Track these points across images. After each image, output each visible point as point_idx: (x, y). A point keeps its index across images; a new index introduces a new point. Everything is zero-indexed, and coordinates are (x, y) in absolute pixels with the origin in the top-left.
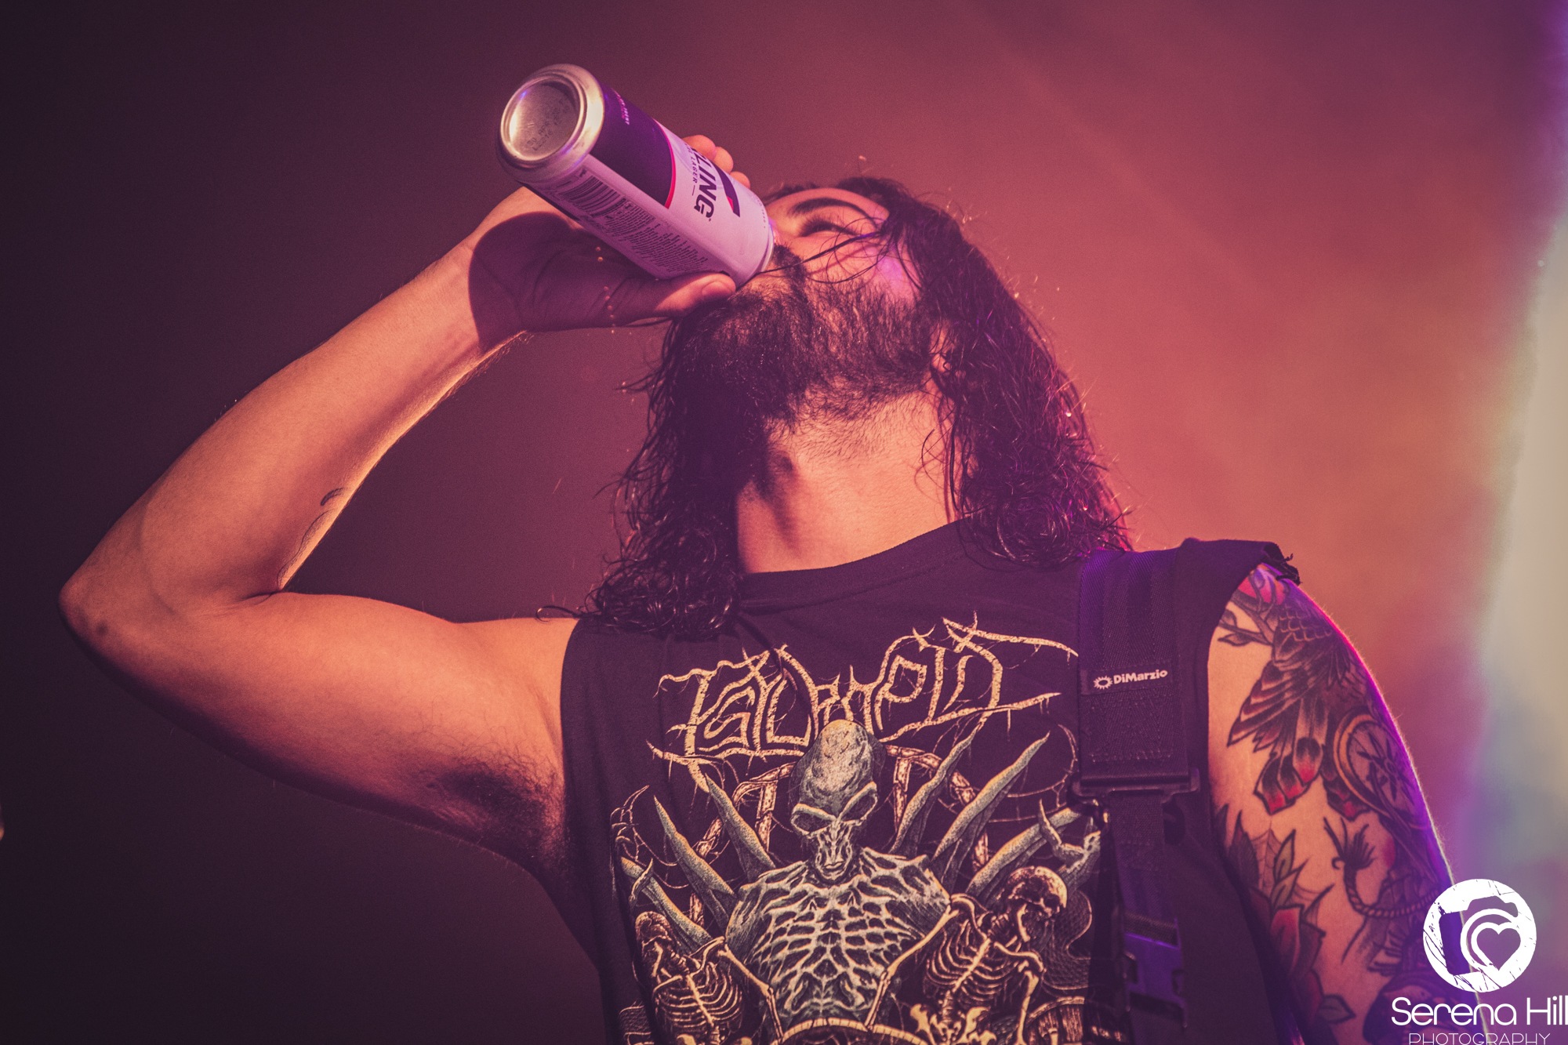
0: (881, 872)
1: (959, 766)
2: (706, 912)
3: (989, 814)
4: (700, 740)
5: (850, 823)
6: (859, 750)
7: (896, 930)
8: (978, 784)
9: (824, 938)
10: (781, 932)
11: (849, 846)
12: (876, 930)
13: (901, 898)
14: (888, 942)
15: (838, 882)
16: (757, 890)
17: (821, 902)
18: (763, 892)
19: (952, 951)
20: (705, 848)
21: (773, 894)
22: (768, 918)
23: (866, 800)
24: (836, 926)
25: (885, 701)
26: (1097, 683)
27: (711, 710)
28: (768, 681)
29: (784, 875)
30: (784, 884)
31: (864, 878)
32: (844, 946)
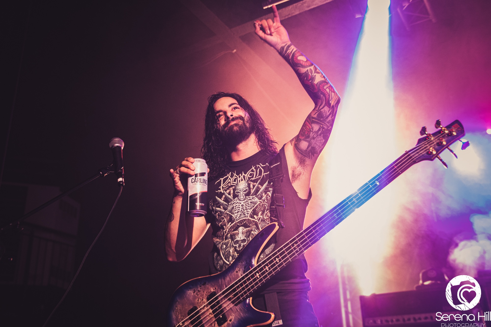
0: (249, 199)
1: (259, 184)
2: (223, 207)
3: (264, 190)
4: (223, 188)
5: (244, 192)
6: (245, 184)
7: (251, 205)
8: (262, 186)
9: (242, 208)
10: (236, 208)
11: (244, 196)
12: (249, 206)
13: (252, 201)
14: (250, 207)
15: (243, 201)
16: (231, 203)
17: (240, 203)
18: (232, 203)
19: (260, 207)
20: (223, 199)
21: (234, 203)
22: (234, 207)
23: (247, 190)
24: (243, 206)
25: (249, 177)
26: (271, 167)
27: (224, 184)
28: (232, 178)
29: (235, 200)
30: (235, 202)
31: (247, 200)
32: (244, 209)
